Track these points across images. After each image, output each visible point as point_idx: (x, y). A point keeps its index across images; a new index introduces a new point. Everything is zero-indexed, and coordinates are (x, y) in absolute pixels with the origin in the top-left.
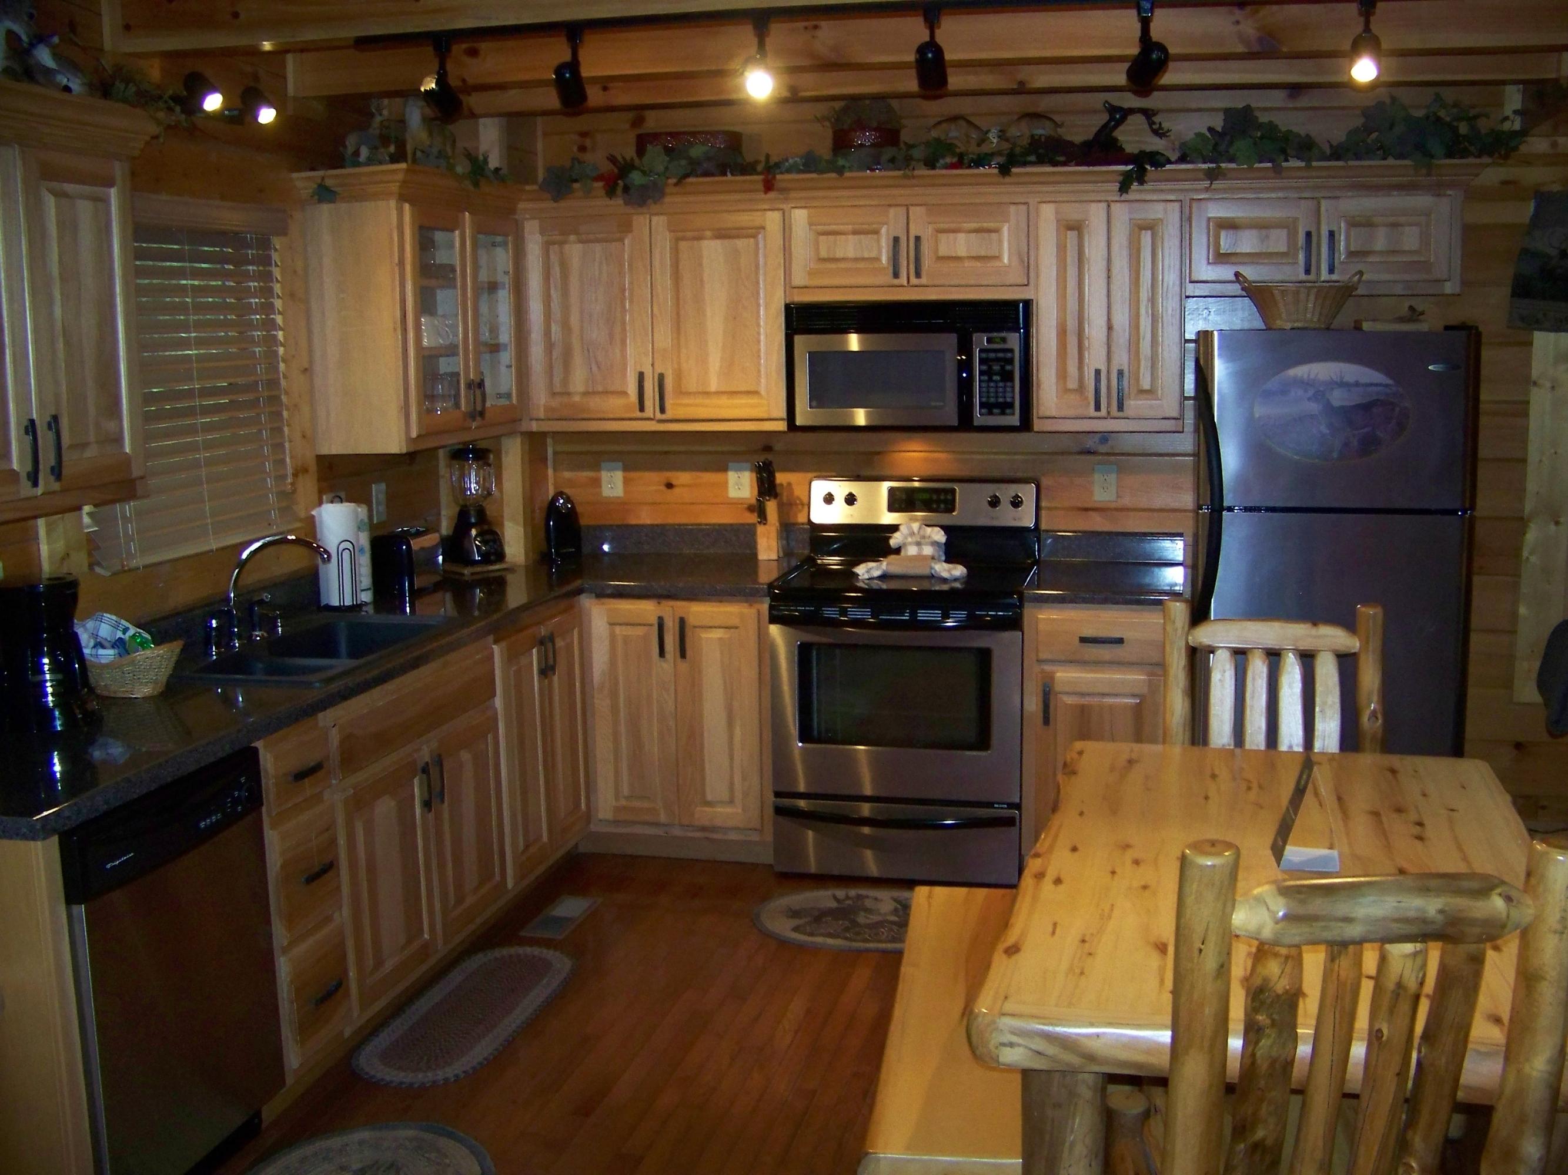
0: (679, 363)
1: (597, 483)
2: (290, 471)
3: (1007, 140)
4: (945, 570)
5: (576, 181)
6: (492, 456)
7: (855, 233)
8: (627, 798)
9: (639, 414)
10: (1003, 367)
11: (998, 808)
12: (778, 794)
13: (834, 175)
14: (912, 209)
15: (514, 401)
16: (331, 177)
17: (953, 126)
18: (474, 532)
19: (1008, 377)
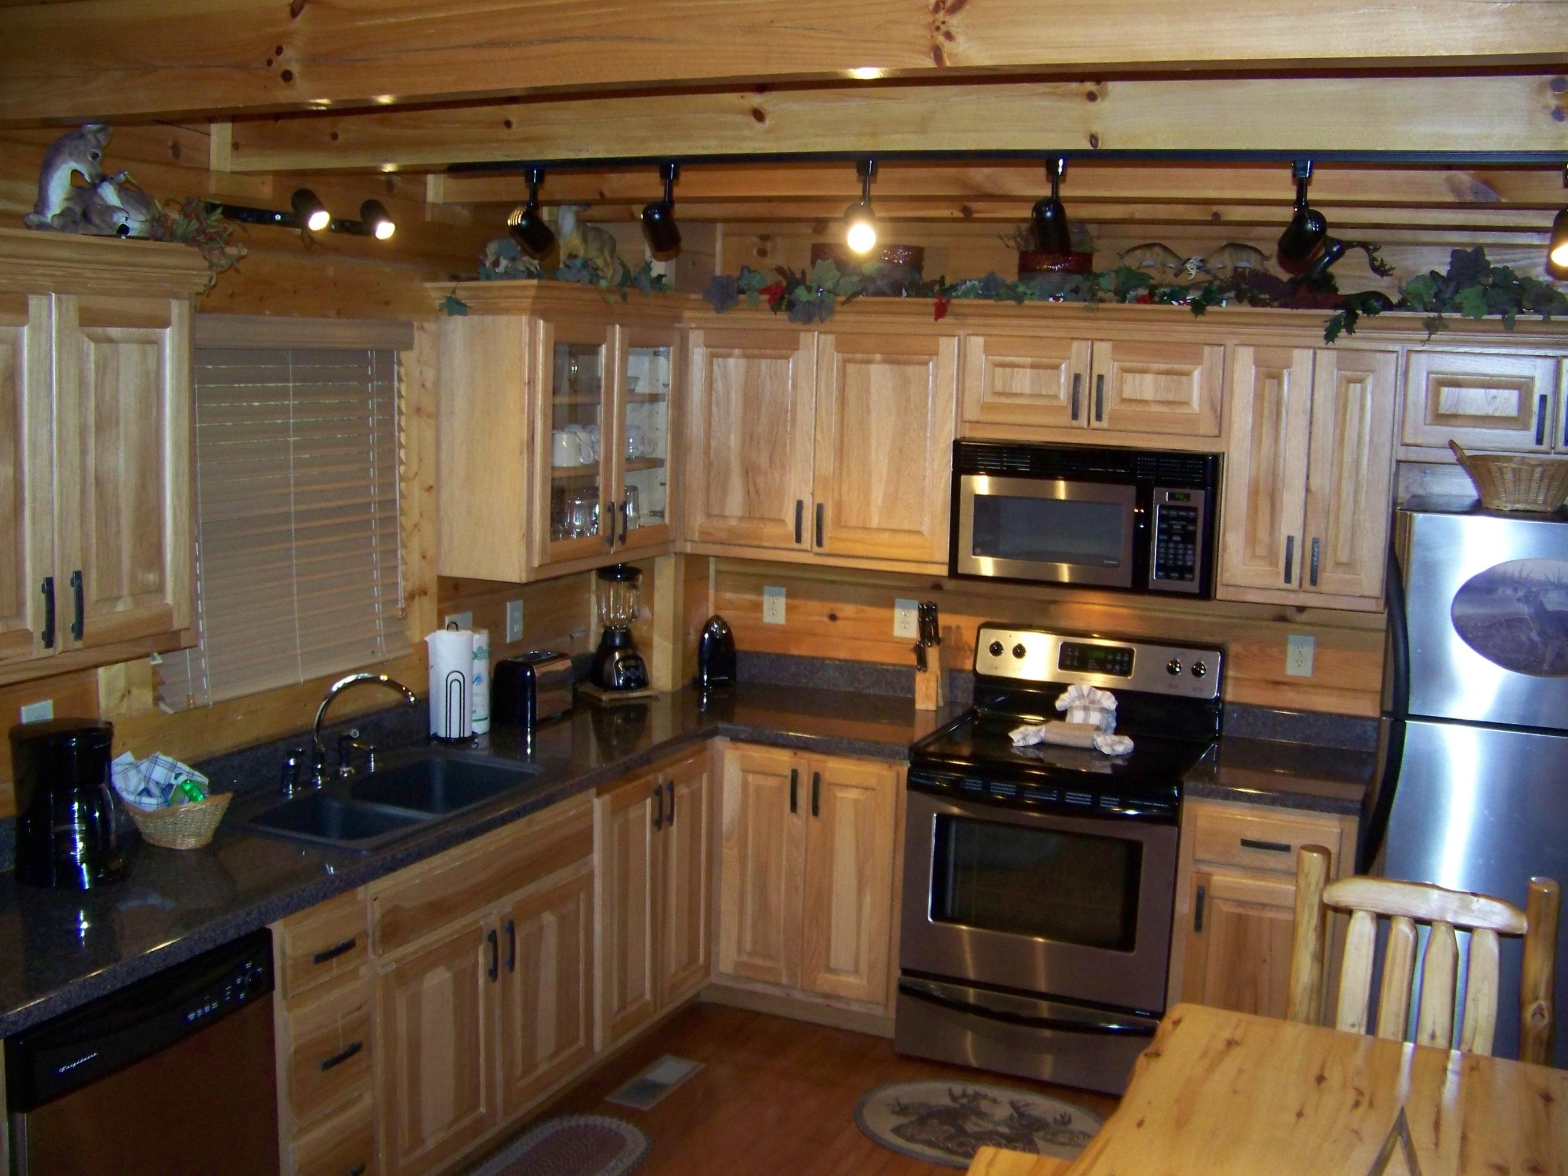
0: (840, 494)
1: (758, 607)
2: (401, 594)
3: (1208, 272)
4: (1107, 745)
5: (742, 292)
6: (641, 577)
7: (1033, 366)
8: (750, 954)
9: (795, 545)
10: (1184, 527)
11: (1139, 1015)
12: (905, 972)
13: (1013, 303)
14: (1097, 345)
15: (667, 520)
16: (463, 290)
17: (1148, 254)
18: (617, 656)
19: (1188, 538)
